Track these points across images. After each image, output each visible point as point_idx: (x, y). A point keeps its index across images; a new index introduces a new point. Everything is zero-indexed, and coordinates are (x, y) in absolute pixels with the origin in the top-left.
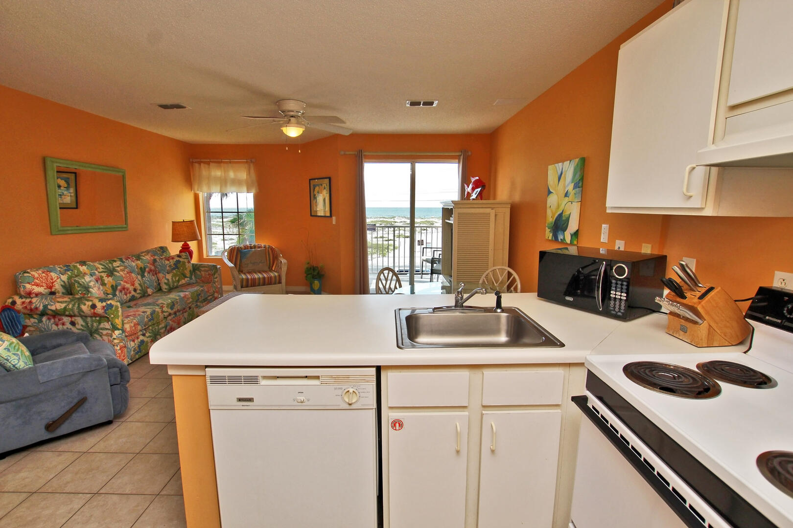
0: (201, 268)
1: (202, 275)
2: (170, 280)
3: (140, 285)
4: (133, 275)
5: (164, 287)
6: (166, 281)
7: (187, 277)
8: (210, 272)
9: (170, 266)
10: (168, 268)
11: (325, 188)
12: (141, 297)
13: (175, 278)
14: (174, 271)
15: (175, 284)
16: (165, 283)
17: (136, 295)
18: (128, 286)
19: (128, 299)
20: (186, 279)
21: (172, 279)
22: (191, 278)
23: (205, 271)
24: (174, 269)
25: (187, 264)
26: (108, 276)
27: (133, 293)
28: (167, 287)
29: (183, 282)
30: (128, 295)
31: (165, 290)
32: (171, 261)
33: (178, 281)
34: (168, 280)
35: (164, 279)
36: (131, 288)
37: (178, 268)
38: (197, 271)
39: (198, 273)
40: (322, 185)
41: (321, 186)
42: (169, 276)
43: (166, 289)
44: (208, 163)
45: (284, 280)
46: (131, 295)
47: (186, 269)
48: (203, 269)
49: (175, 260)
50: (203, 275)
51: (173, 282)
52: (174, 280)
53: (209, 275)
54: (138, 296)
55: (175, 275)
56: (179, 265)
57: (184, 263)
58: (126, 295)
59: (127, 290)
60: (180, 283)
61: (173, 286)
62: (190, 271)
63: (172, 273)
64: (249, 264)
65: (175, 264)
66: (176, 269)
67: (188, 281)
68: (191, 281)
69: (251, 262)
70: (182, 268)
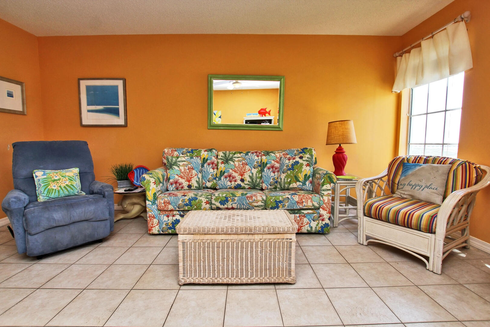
0: (316, 175)
1: (315, 182)
2: (282, 180)
3: (251, 177)
4: (247, 167)
7: (300, 182)
9: (287, 166)
10: (285, 167)
12: (249, 188)
13: (287, 180)
14: (289, 172)
15: (286, 186)
17: (242, 184)
18: (234, 174)
19: (233, 186)
20: (298, 183)
22: (304, 184)
23: (317, 178)
24: (289, 169)
25: (304, 167)
26: (222, 163)
27: (239, 182)
29: (294, 185)
30: (233, 183)
32: (291, 161)
33: (290, 183)
36: (238, 178)
42: (283, 176)
46: (236, 183)
47: (301, 172)
49: (294, 161)
51: (285, 183)
53: (318, 184)
54: (247, 187)
55: (288, 176)
57: (302, 164)
58: (231, 182)
59: (233, 178)
60: (291, 186)
62: (306, 175)
63: (286, 174)
64: (406, 186)
65: (292, 165)
66: (291, 170)
67: (300, 186)
68: (304, 187)
69: (411, 183)
70: (297, 170)
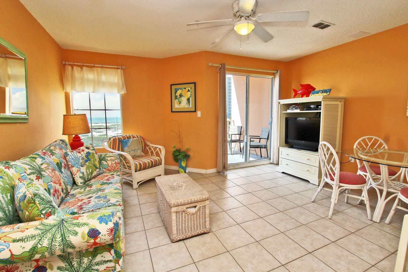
0: (107, 158)
1: (108, 164)
2: (85, 173)
4: (56, 172)
5: (79, 181)
6: (81, 175)
7: (98, 168)
8: (116, 161)
9: (83, 159)
10: (81, 161)
11: (189, 91)
12: (66, 196)
13: (89, 171)
14: (87, 163)
16: (80, 177)
17: (63, 195)
18: (57, 186)
19: (60, 202)
20: (97, 170)
21: (87, 172)
22: (100, 169)
23: (111, 160)
24: (86, 161)
25: (95, 155)
26: (38, 178)
28: (82, 181)
29: (95, 173)
30: (60, 198)
31: (81, 185)
32: (82, 153)
33: (92, 173)
34: (83, 173)
35: (79, 172)
36: (60, 189)
37: (90, 160)
38: (103, 162)
39: (104, 162)
40: (185, 88)
41: (184, 90)
42: (83, 169)
43: (81, 183)
44: (81, 67)
45: (163, 162)
47: (96, 160)
48: (109, 159)
49: (85, 152)
50: (110, 165)
51: (88, 175)
52: (88, 172)
53: (115, 163)
55: (88, 168)
56: (89, 157)
57: (93, 153)
58: (58, 198)
59: (58, 192)
60: (93, 175)
61: (88, 178)
62: (99, 161)
63: (86, 166)
64: (131, 151)
65: (86, 156)
66: (88, 161)
67: (98, 172)
68: (100, 171)
69: (132, 149)
70: (93, 160)
